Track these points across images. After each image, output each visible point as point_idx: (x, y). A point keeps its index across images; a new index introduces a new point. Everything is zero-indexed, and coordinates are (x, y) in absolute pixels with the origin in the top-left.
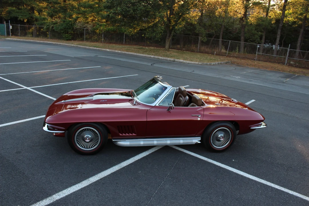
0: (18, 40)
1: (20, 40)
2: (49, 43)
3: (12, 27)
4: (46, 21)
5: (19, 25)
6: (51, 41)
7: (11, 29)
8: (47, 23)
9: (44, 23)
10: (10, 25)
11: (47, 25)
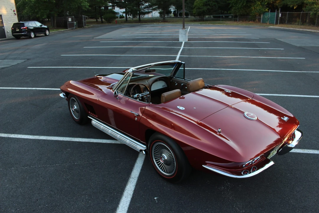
0: (279, 28)
1: (280, 28)
2: (309, 31)
3: (281, 15)
4: (315, 6)
5: (288, 12)
6: (311, 29)
7: (280, 17)
8: (315, 7)
9: (312, 8)
10: (279, 13)
11: (315, 11)
